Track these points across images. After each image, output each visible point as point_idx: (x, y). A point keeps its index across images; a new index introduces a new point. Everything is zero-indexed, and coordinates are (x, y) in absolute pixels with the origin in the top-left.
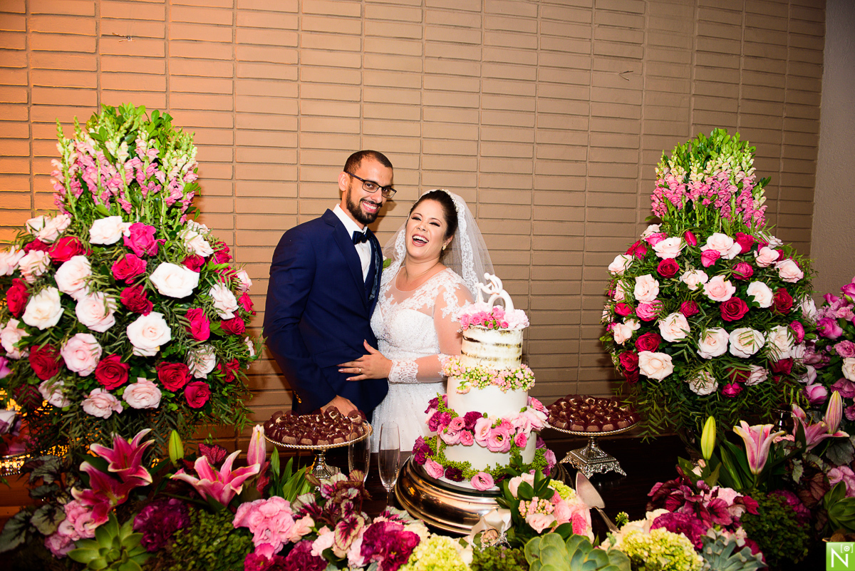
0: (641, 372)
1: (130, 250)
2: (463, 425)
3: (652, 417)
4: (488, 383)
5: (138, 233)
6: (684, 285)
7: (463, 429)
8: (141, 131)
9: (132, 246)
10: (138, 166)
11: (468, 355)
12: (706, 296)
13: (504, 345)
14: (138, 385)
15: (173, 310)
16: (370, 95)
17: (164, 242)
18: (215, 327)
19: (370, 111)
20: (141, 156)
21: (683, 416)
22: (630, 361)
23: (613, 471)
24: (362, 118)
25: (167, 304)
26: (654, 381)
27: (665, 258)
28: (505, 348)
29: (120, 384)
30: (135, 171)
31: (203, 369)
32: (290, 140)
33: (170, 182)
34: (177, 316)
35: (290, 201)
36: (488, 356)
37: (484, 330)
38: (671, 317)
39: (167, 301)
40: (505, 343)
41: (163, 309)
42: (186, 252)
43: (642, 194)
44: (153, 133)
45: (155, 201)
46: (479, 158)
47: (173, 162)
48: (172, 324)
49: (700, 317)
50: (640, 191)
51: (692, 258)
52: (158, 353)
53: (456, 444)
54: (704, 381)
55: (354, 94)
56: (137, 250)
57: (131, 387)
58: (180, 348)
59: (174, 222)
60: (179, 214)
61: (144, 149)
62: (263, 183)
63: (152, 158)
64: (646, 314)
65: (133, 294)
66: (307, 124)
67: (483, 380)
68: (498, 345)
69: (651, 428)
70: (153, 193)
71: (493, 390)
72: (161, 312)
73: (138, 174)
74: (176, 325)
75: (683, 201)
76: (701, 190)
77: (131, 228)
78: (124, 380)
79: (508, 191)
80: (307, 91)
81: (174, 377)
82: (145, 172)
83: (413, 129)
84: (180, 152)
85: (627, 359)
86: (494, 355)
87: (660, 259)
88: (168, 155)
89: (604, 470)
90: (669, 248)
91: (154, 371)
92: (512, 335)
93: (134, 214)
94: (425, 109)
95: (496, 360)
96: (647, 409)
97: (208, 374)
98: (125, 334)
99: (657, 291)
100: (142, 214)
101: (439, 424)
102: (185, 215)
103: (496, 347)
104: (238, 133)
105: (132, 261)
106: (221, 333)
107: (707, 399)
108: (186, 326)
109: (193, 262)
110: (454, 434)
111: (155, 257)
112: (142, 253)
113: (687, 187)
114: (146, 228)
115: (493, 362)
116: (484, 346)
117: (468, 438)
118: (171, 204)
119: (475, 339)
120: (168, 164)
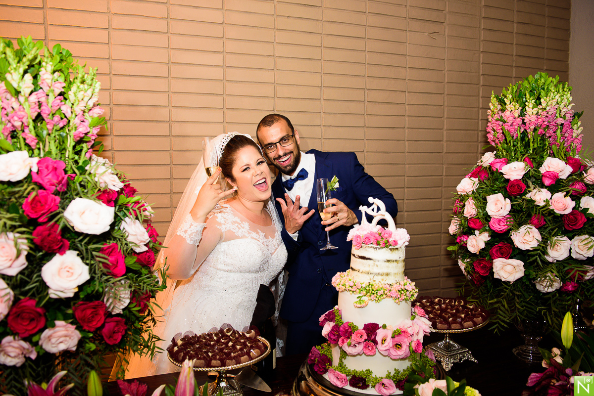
0: (496, 276)
1: (41, 187)
2: (365, 337)
3: (501, 312)
4: (384, 296)
5: (47, 167)
6: (531, 201)
7: (365, 340)
8: (47, 63)
9: (41, 182)
10: (43, 99)
11: (361, 271)
12: (553, 210)
13: (393, 261)
14: (57, 329)
15: (89, 247)
16: (231, 46)
17: (74, 178)
18: (131, 261)
19: (231, 60)
20: (46, 89)
21: (526, 310)
22: (484, 268)
23: (467, 359)
24: (224, 66)
25: (81, 241)
26: (507, 283)
27: (512, 180)
28: (395, 263)
29: (36, 330)
30: (40, 104)
31: (119, 304)
32: (162, 85)
33: (76, 116)
34: (94, 253)
35: (163, 139)
36: (381, 271)
37: (376, 248)
38: (523, 229)
39: (81, 238)
40: (394, 259)
41: (77, 246)
42: (98, 186)
43: (447, 130)
44: (57, 66)
45: (60, 135)
46: (322, 101)
47: (80, 95)
48: (88, 262)
49: (547, 227)
50: (445, 128)
51: (534, 178)
52: (76, 294)
53: (359, 354)
54: (552, 281)
55: (217, 45)
56: (47, 186)
57: (47, 332)
58: (97, 287)
59: (79, 158)
60: (85, 149)
61: (49, 81)
62: (139, 123)
63: (58, 91)
64: (499, 227)
65: (47, 233)
66: (176, 71)
67: (379, 294)
68: (388, 261)
69: (500, 322)
70: (58, 127)
71: (388, 302)
72: (76, 249)
73: (42, 108)
74: (92, 262)
75: (518, 132)
76: (536, 122)
77: (39, 163)
78: (42, 325)
79: (346, 128)
80: (177, 42)
81: (93, 317)
82: (50, 105)
83: (267, 76)
84: (86, 86)
85: (481, 265)
86: (385, 271)
87: (508, 180)
88: (74, 88)
89: (460, 359)
90: (515, 170)
91: (70, 311)
92: (400, 251)
93: (39, 149)
94: (278, 60)
95: (387, 274)
96: (496, 306)
97: (123, 310)
98: (40, 276)
99: (509, 208)
100: (47, 149)
101: (339, 336)
102: (91, 150)
103: (387, 264)
104: (115, 78)
105: (46, 197)
106: (137, 267)
107: (550, 296)
108: (103, 263)
109: (107, 197)
110: (357, 345)
111: (66, 193)
112: (54, 188)
113: (523, 120)
114: (55, 162)
115: (385, 277)
116: (377, 263)
117: (370, 348)
118: (78, 139)
119: (367, 256)
120: (74, 98)
